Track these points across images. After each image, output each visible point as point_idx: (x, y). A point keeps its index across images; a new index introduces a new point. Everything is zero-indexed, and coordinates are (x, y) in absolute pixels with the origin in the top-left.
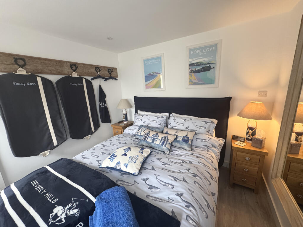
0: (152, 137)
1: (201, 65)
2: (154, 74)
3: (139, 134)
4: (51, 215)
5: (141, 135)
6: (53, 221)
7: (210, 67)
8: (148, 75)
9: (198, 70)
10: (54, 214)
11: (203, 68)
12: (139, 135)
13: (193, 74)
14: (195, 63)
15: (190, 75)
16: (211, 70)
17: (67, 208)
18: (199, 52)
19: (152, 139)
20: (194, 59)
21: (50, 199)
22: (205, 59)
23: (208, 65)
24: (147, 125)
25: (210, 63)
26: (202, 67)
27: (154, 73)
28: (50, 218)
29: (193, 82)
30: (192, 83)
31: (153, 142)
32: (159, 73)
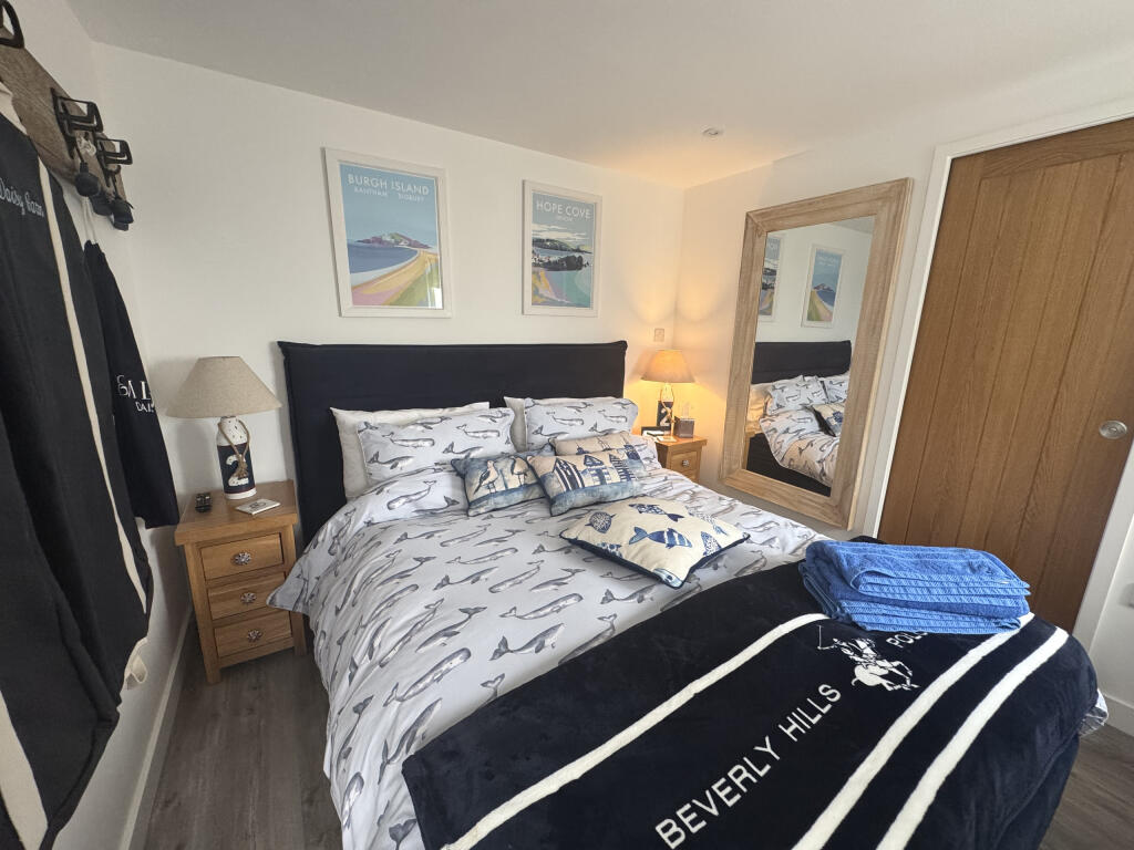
0: (590, 470)
1: (562, 250)
2: (397, 243)
3: (500, 487)
4: (890, 689)
5: (510, 487)
6: (908, 682)
7: (580, 258)
8: (368, 241)
9: (555, 263)
10: (885, 682)
11: (567, 259)
12: (502, 493)
13: (542, 272)
14: (548, 240)
15: (534, 273)
16: (584, 268)
17: (857, 658)
18: (556, 211)
19: (595, 475)
20: (545, 227)
21: (813, 713)
22: (568, 235)
23: (577, 255)
24: (463, 456)
25: (581, 249)
26: (564, 255)
27: (398, 237)
28: (899, 689)
29: (541, 296)
30: (539, 299)
31: (603, 481)
32: (426, 247)
